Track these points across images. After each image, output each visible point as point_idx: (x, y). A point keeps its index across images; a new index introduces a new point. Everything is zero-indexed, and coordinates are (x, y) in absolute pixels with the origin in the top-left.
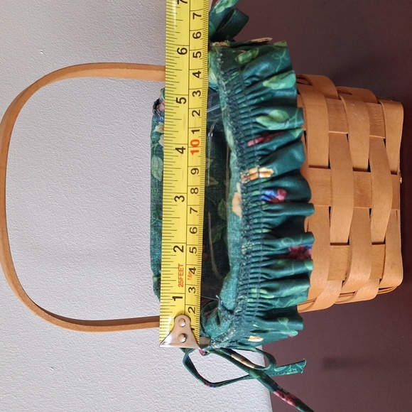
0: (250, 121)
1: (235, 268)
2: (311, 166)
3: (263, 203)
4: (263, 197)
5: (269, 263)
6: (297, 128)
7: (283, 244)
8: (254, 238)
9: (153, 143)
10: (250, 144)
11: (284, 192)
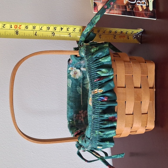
0: (95, 73)
1: (90, 124)
2: (118, 87)
3: (100, 101)
4: (99, 99)
5: (102, 122)
6: (111, 75)
7: (106, 116)
8: (96, 113)
9: (68, 74)
10: (95, 81)
11: (107, 98)
